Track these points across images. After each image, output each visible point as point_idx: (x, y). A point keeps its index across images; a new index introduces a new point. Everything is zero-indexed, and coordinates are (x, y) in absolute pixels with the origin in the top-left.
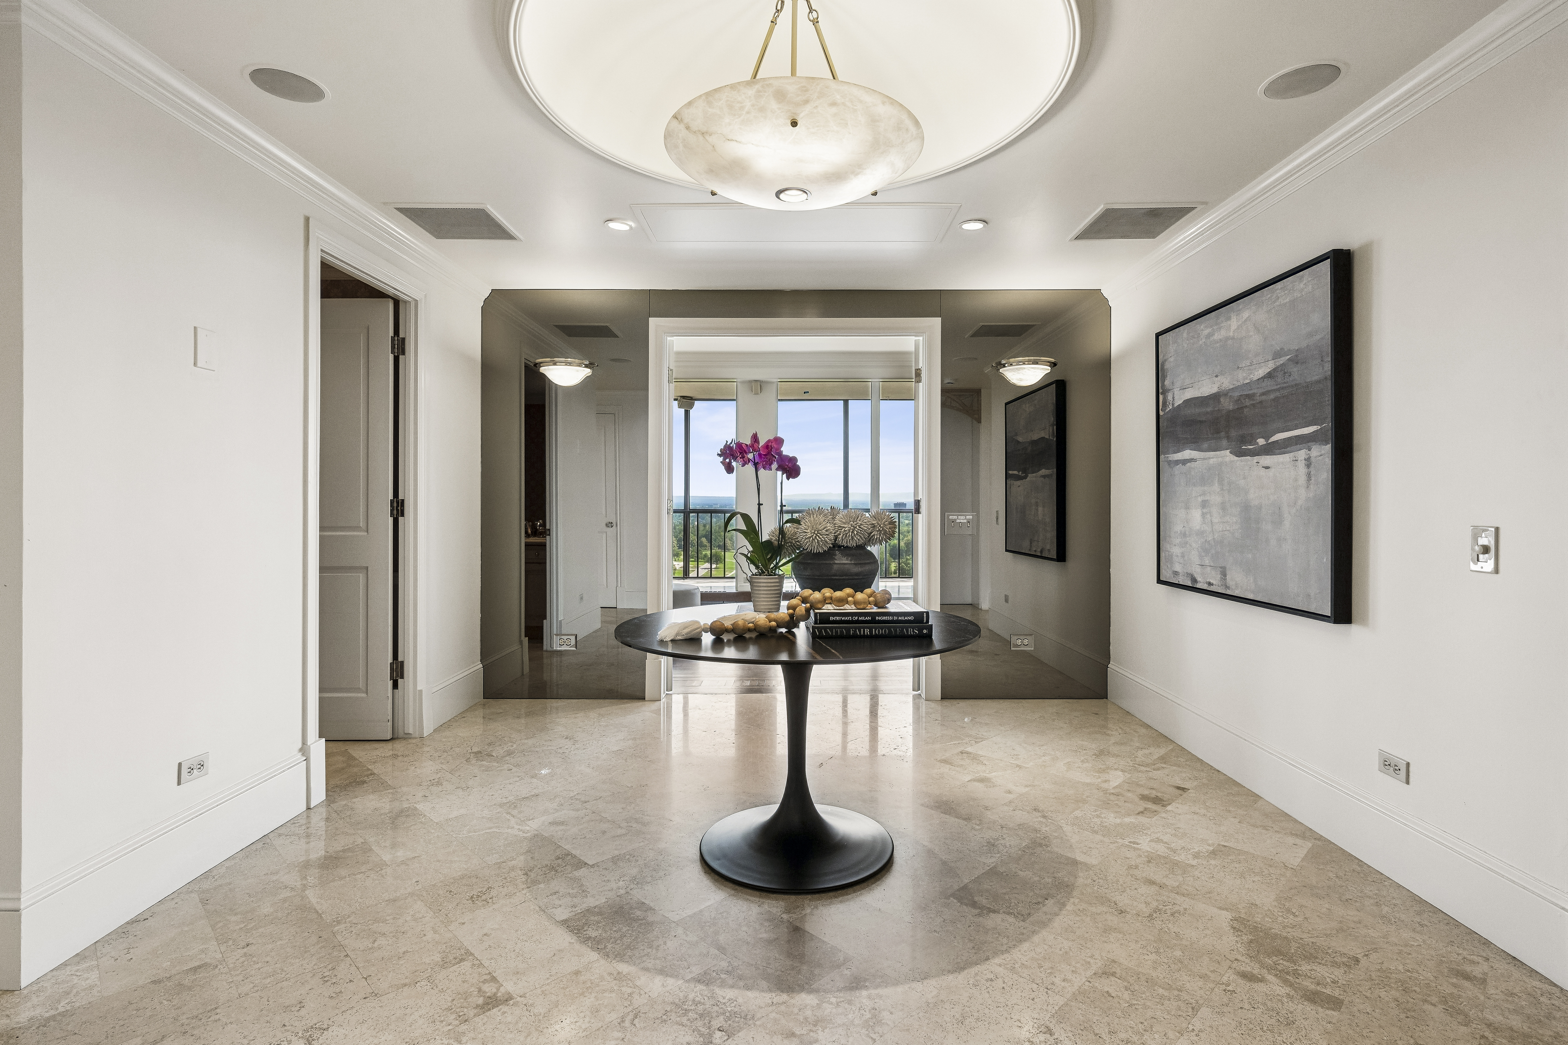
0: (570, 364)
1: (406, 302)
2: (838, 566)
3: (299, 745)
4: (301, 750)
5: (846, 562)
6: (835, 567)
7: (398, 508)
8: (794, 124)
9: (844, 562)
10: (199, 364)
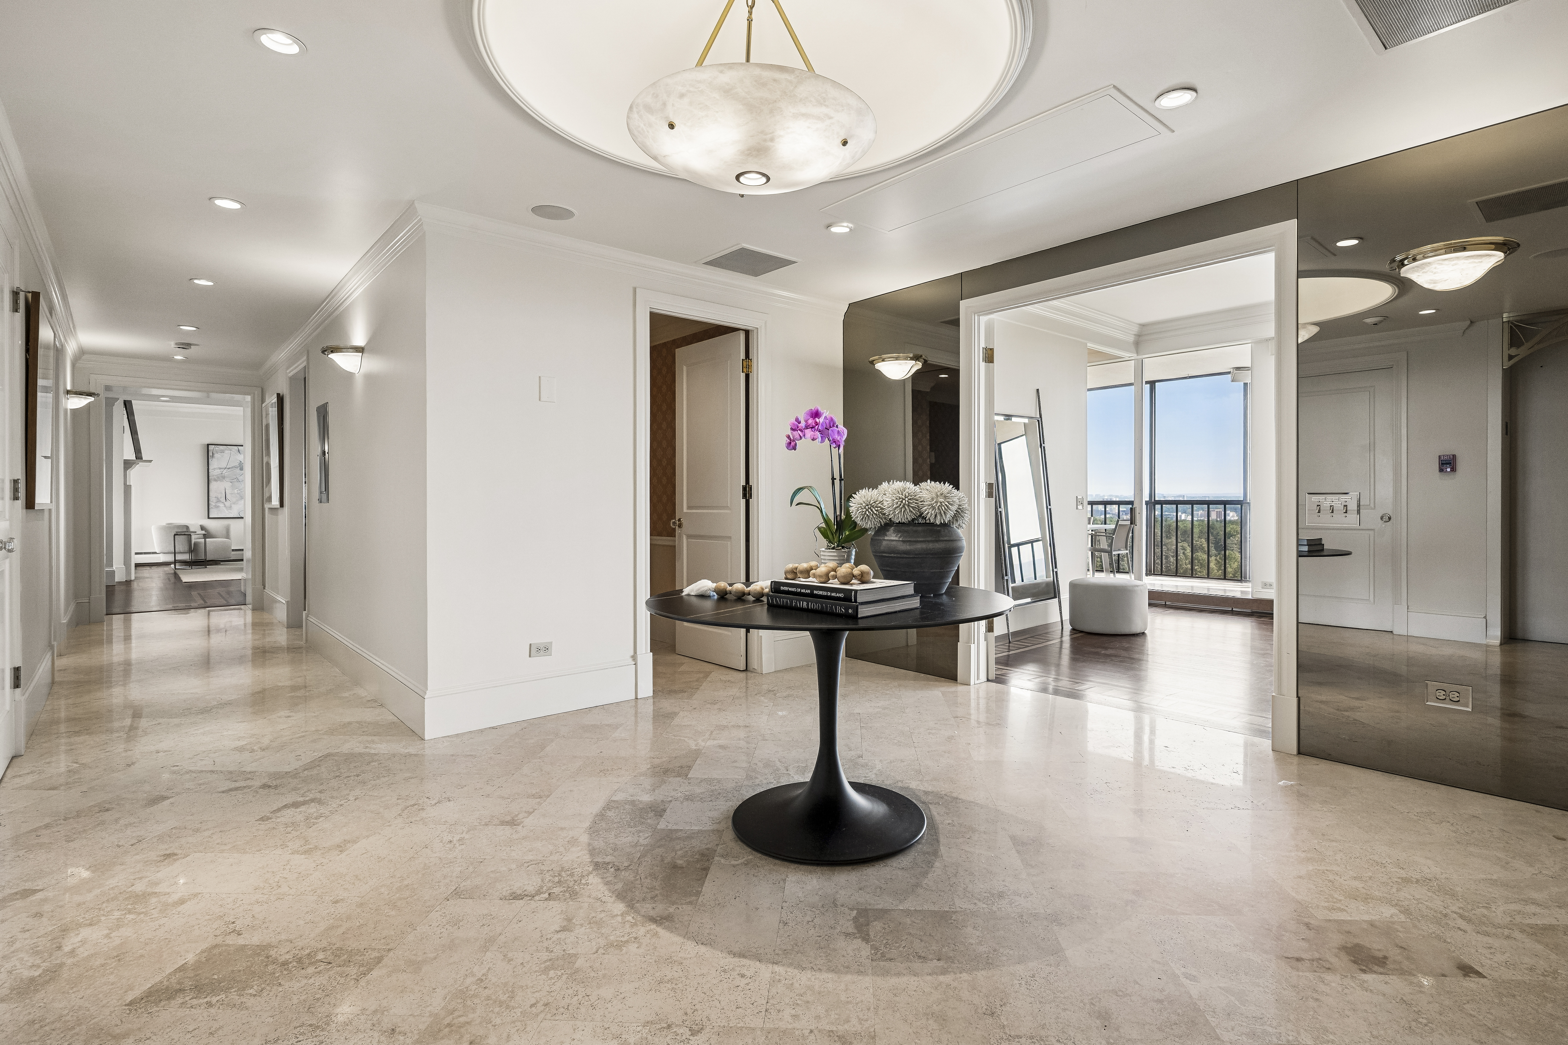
0: (897, 359)
1: (752, 330)
2: (888, 542)
3: (632, 653)
4: (632, 657)
5: (894, 538)
6: (884, 543)
7: (747, 492)
8: (672, 126)
9: (892, 538)
10: (542, 399)
